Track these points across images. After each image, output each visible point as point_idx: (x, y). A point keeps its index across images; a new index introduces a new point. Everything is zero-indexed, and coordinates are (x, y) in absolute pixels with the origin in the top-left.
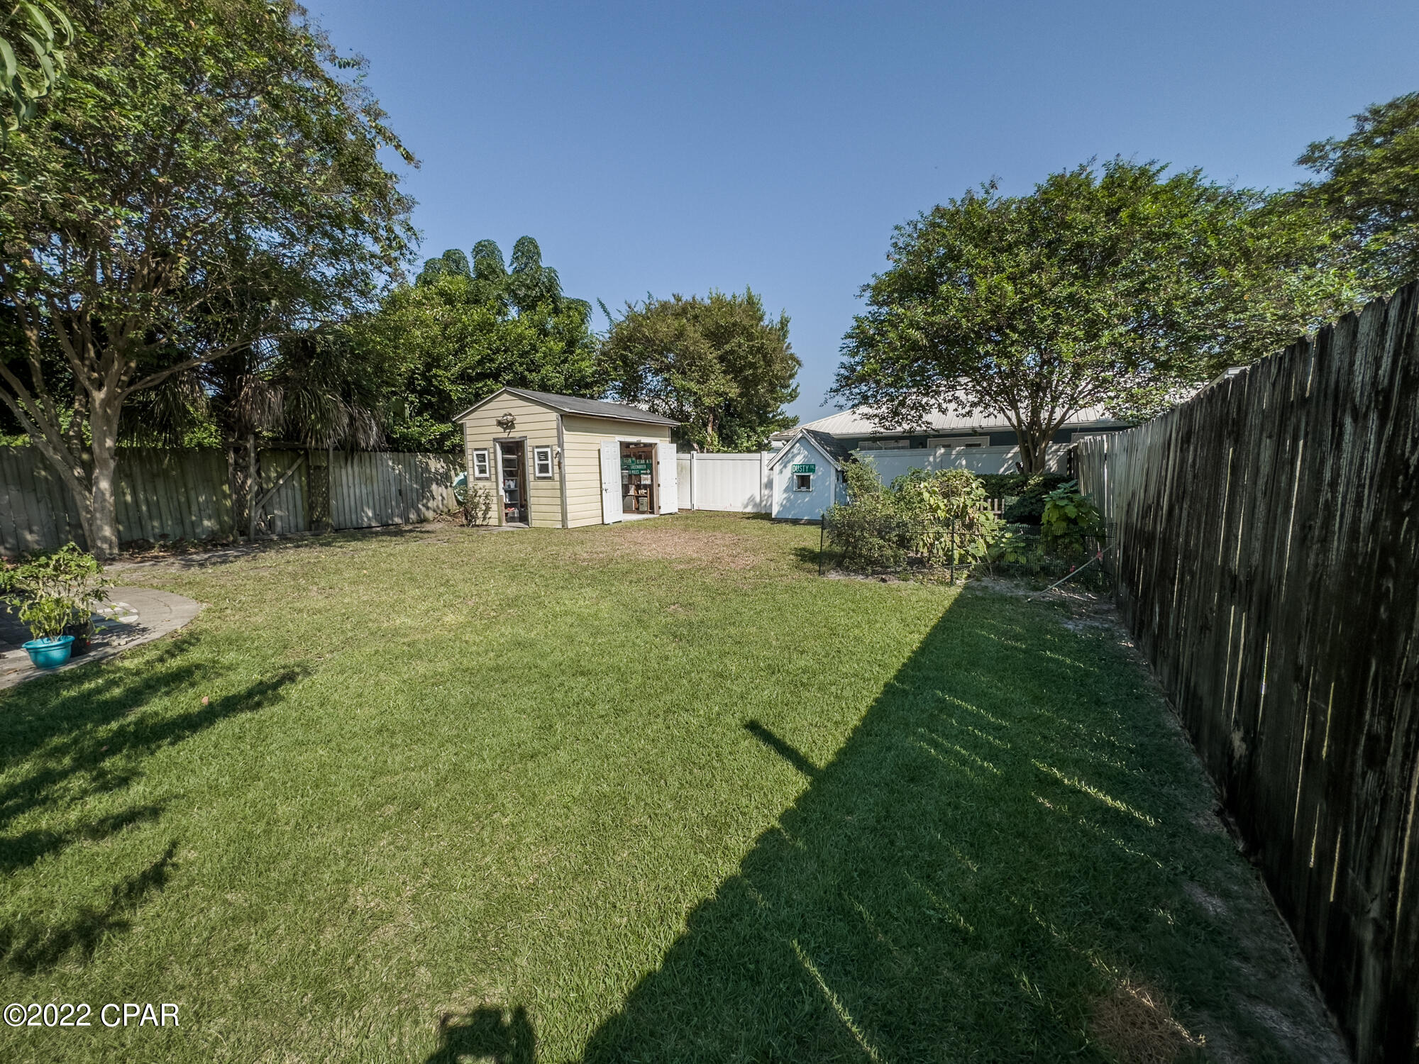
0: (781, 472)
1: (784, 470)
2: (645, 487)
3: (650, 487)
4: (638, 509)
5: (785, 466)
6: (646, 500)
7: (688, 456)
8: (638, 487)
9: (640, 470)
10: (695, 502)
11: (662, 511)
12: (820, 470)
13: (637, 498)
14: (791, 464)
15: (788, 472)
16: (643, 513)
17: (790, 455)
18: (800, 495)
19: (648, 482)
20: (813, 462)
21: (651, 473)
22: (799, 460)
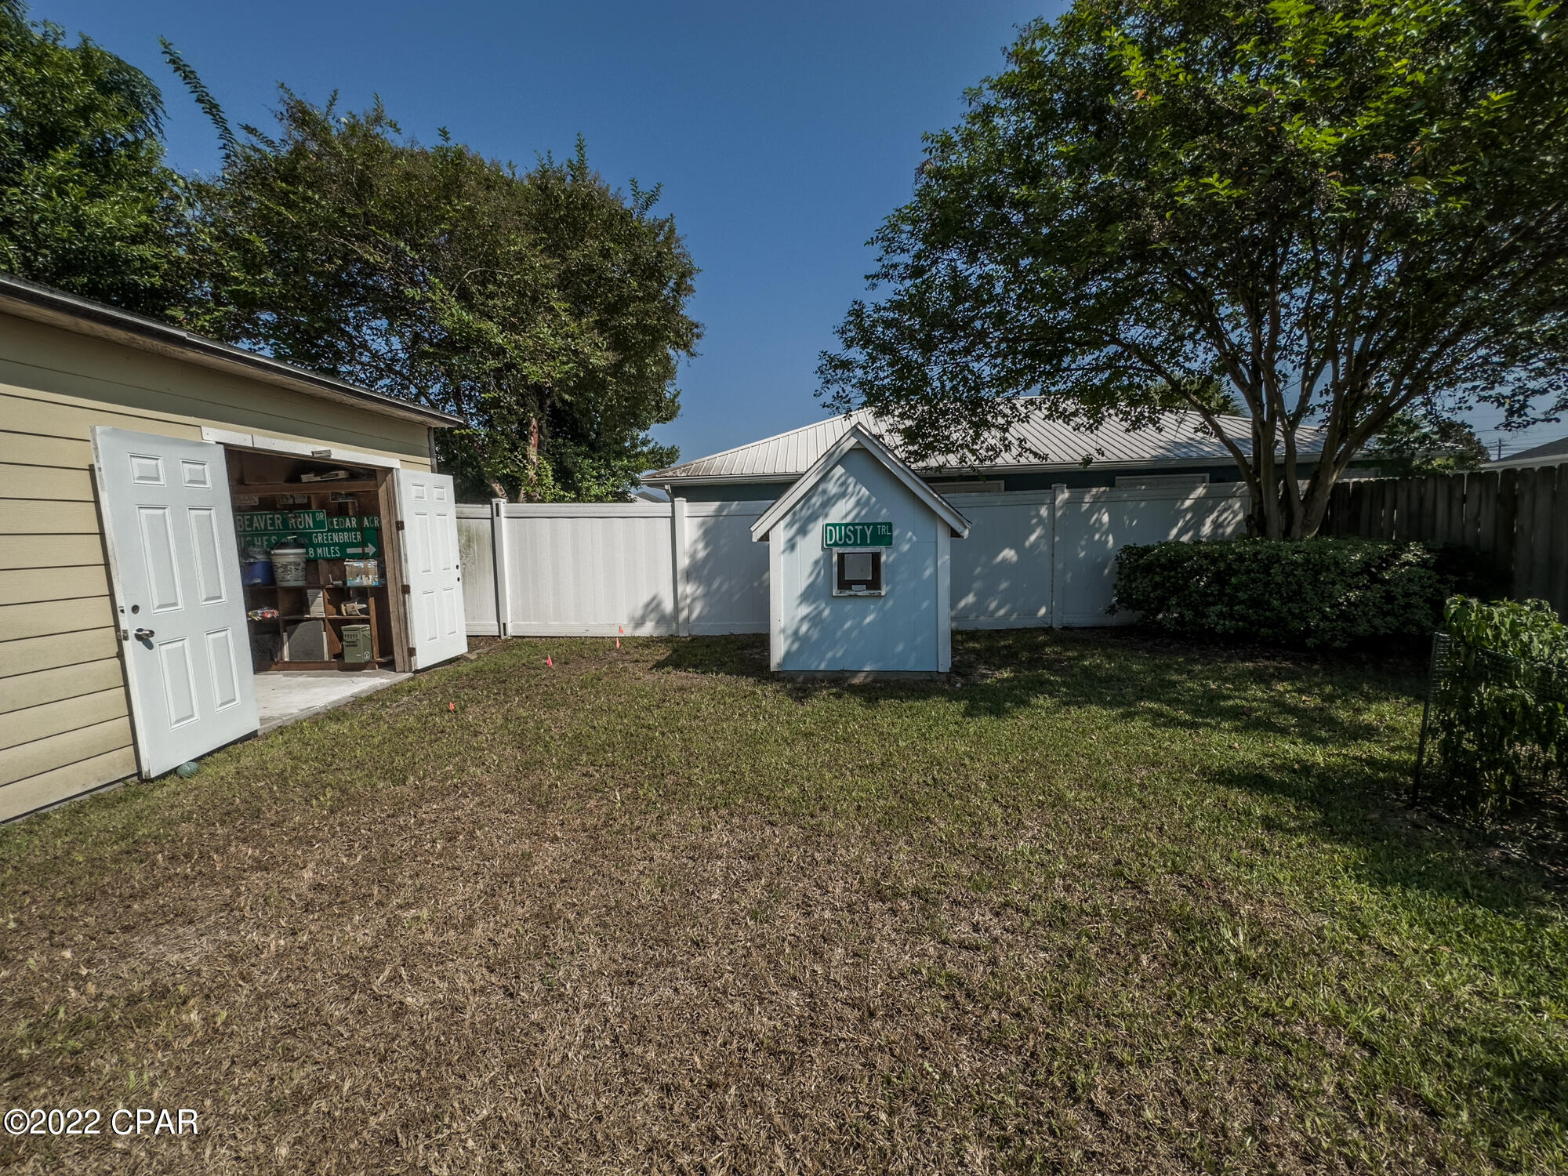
0: (791, 546)
1: (802, 543)
2: (362, 593)
3: (380, 593)
4: (339, 656)
5: (803, 531)
6: (366, 632)
7: (485, 510)
8: (340, 595)
9: (343, 546)
10: (509, 618)
11: (422, 661)
12: (906, 539)
13: (337, 626)
14: (821, 523)
15: (812, 546)
16: (357, 668)
17: (816, 501)
18: (849, 607)
19: (370, 580)
20: (884, 515)
21: (379, 556)
22: (842, 512)
